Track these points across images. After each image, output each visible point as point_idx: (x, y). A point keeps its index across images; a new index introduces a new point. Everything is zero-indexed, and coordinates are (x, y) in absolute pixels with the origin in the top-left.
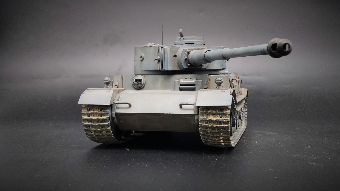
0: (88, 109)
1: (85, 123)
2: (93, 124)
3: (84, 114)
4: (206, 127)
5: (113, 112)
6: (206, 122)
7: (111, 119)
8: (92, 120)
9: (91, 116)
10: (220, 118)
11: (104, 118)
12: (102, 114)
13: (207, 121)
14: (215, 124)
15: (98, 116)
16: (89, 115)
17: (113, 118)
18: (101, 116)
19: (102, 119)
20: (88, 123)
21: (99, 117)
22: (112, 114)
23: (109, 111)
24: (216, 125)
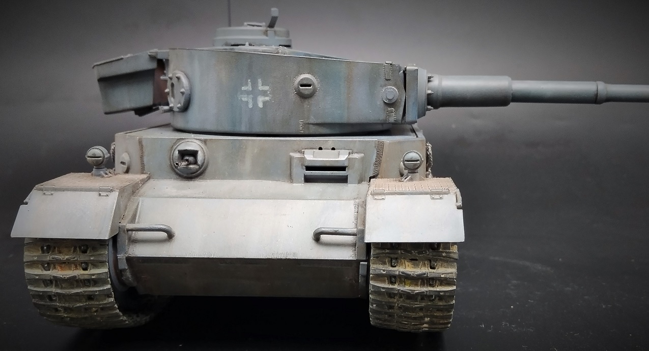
0: (42, 248)
1: (35, 289)
2: (59, 291)
3: (33, 264)
4: (390, 294)
5: (119, 256)
6: (392, 278)
7: (113, 274)
8: (56, 281)
9: (55, 268)
10: (432, 268)
11: (93, 275)
12: (87, 263)
13: (395, 277)
14: (416, 285)
15: (76, 268)
16: (48, 265)
17: (119, 273)
18: (85, 269)
19: (86, 277)
20: (46, 290)
21: (79, 273)
22: (116, 261)
23: (107, 253)
24: (419, 289)
